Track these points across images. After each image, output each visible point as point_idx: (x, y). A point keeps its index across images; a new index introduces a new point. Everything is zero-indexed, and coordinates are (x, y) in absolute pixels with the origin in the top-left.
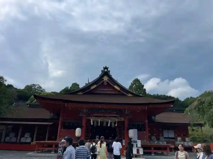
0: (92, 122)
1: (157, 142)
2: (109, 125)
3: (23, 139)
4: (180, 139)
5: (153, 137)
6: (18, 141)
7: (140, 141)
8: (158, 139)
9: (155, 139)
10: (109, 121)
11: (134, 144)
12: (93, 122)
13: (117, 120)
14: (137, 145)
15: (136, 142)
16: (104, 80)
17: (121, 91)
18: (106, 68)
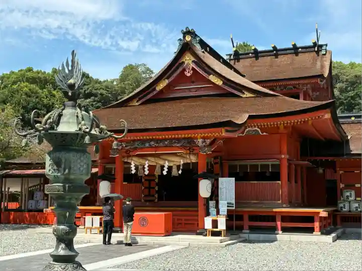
0: (133, 168)
2: (165, 173)
10: (165, 163)
12: (137, 168)
13: (181, 161)
16: (186, 63)
17: (226, 88)
18: (188, 32)
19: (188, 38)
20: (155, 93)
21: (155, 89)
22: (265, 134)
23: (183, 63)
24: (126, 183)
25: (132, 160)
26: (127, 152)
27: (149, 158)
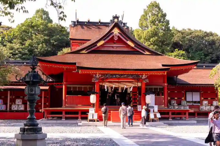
0: (106, 88)
1: (177, 107)
3: (14, 107)
4: (206, 103)
5: (173, 102)
6: (8, 109)
7: (157, 106)
8: (179, 104)
9: (175, 104)
10: (124, 86)
11: (151, 109)
12: (108, 88)
13: (133, 85)
14: (154, 110)
15: (153, 107)
16: (114, 33)
17: (136, 48)
18: (116, 17)
19: (116, 20)
21: (96, 45)
24: (81, 96)
25: (105, 84)
26: (103, 79)
27: (116, 84)
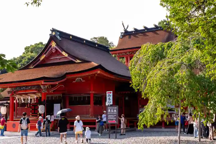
2: (29, 102)
10: (29, 98)
13: (35, 96)
17: (69, 58)
18: (53, 30)
19: (54, 33)
20: (39, 61)
21: (39, 60)
22: (84, 81)
23: (52, 46)
25: (16, 96)
26: (15, 92)
27: (23, 95)
